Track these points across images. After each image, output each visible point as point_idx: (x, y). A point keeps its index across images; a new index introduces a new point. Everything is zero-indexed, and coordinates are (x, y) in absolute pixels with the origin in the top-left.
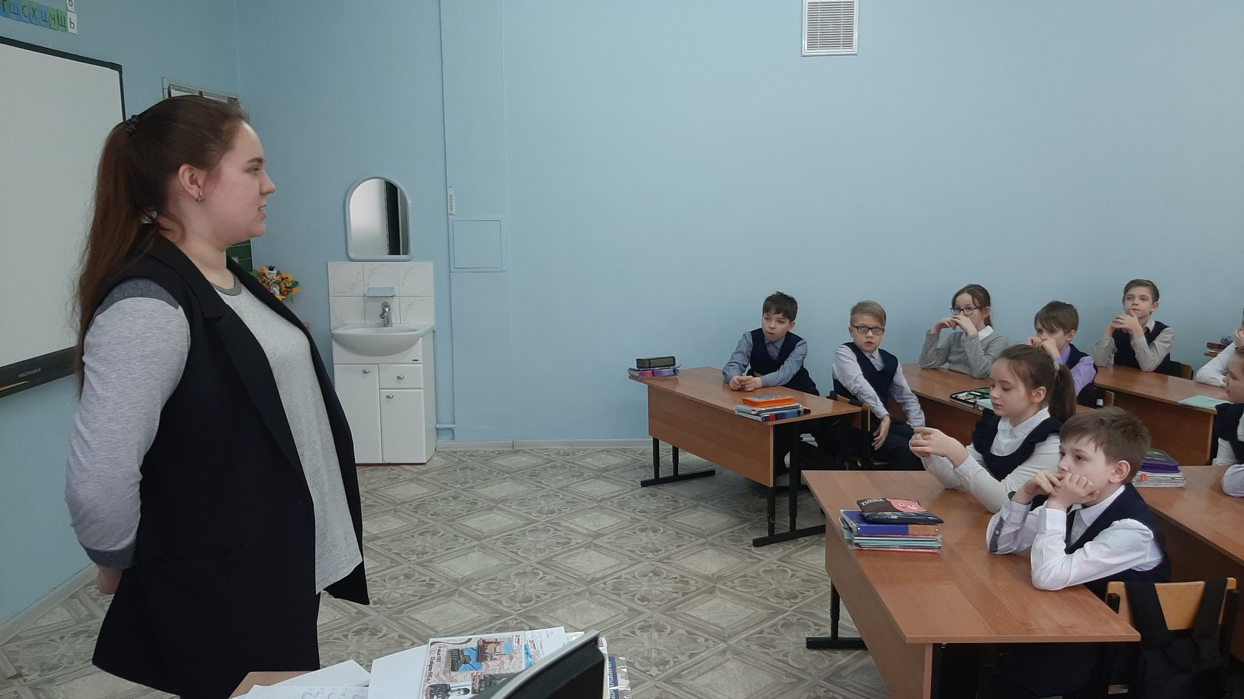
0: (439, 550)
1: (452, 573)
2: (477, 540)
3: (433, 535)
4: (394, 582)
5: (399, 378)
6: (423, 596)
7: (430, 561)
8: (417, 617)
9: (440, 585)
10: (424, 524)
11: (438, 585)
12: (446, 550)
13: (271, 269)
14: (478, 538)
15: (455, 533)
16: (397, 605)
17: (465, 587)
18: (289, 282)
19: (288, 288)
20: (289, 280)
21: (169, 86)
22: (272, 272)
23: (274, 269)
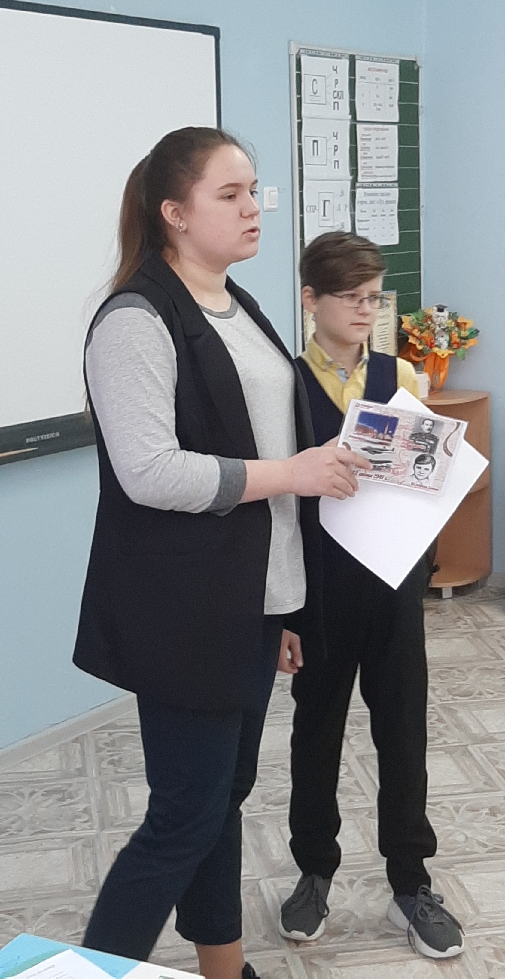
13: (441, 310)
18: (465, 330)
19: (462, 338)
20: (468, 326)
21: (299, 51)
22: (441, 314)
23: (445, 309)
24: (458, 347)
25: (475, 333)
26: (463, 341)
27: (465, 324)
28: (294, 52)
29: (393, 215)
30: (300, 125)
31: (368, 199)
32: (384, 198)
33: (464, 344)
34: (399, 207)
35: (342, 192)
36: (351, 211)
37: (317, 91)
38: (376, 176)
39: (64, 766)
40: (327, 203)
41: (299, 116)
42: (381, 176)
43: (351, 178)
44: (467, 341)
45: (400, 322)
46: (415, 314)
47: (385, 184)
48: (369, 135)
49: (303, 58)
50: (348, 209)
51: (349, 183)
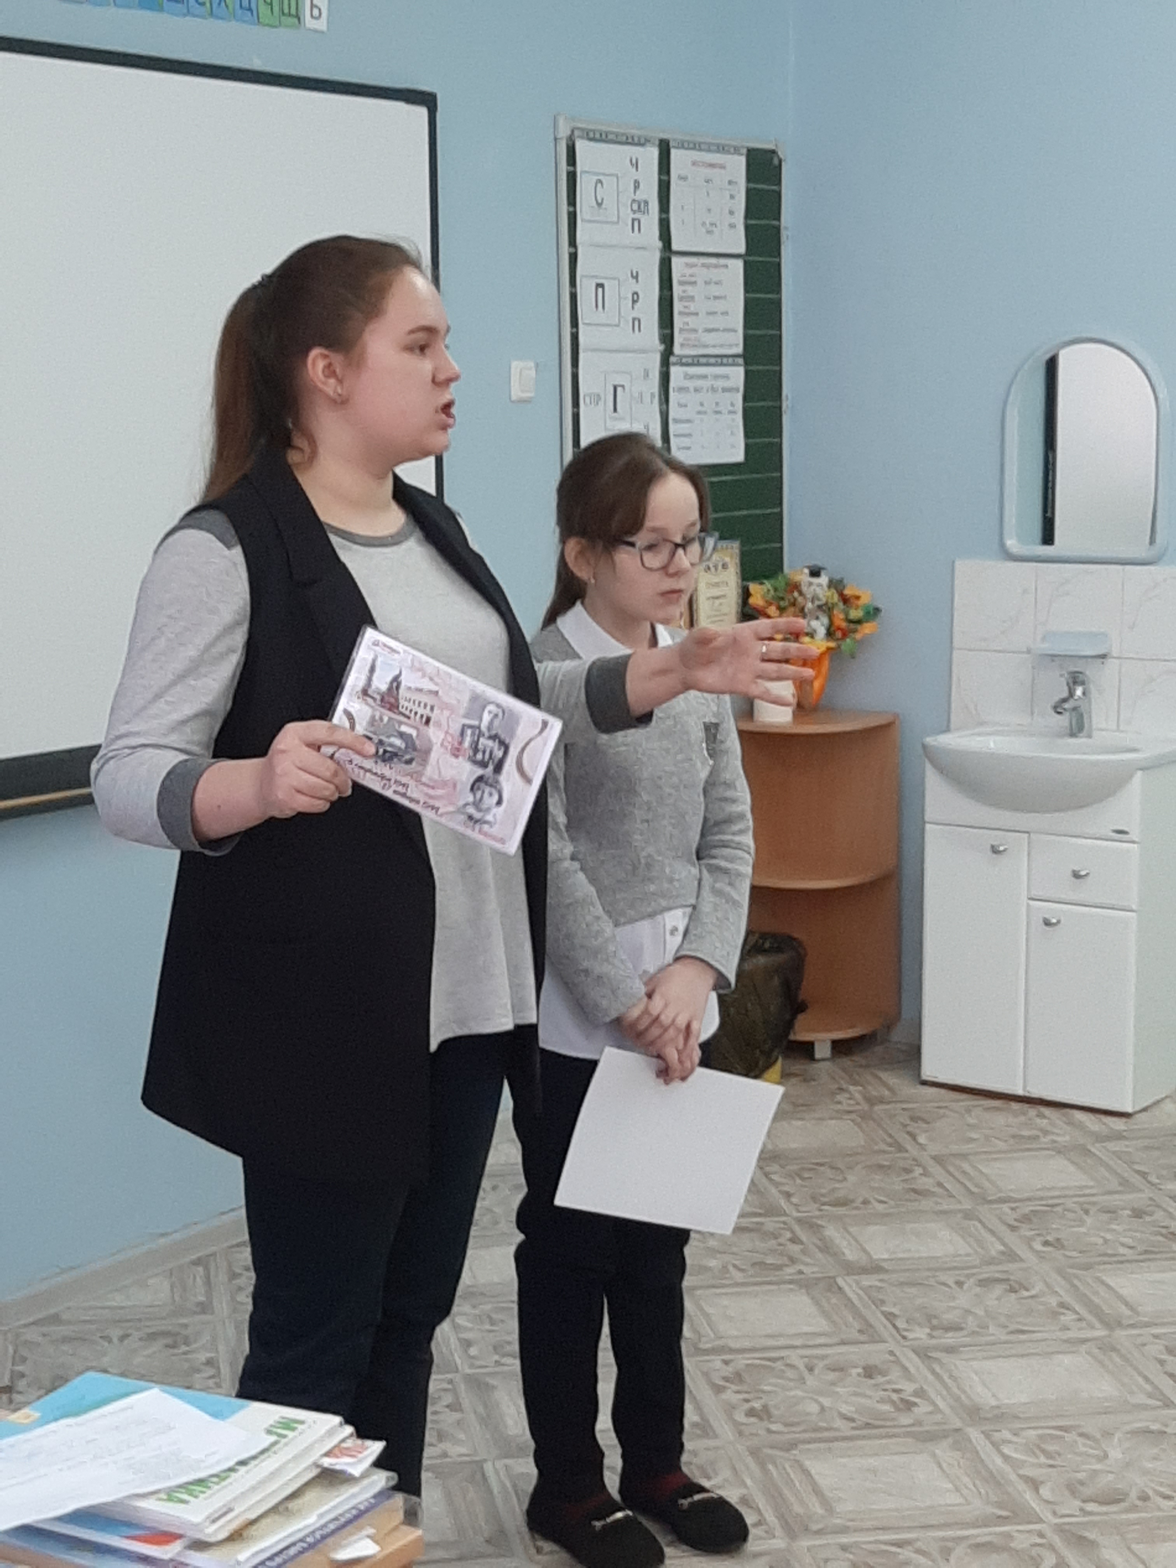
0: (992, 1329)
1: (980, 1389)
2: (1107, 1325)
3: (1013, 1290)
4: (832, 1376)
5: (1076, 875)
6: (868, 1425)
7: (951, 1350)
8: (815, 1467)
9: (931, 1408)
10: (1009, 1262)
11: (923, 1408)
12: (1012, 1332)
13: (815, 573)
14: (1112, 1323)
15: (1068, 1299)
16: (794, 1429)
17: (984, 1428)
18: (857, 607)
19: (851, 621)
20: (861, 602)
21: (573, 131)
22: (815, 580)
23: (823, 573)
24: (845, 635)
25: (874, 613)
26: (852, 626)
27: (858, 598)
28: (564, 132)
29: (734, 412)
30: (573, 259)
31: (690, 384)
32: (720, 384)
33: (855, 631)
34: (745, 399)
35: (647, 375)
36: (661, 404)
37: (603, 200)
38: (706, 346)
39: (177, 1298)
40: (619, 390)
41: (573, 242)
42: (714, 346)
43: (662, 347)
44: (859, 627)
45: (746, 594)
46: (772, 581)
47: (721, 360)
48: (691, 276)
49: (581, 146)
50: (656, 400)
51: (658, 358)
